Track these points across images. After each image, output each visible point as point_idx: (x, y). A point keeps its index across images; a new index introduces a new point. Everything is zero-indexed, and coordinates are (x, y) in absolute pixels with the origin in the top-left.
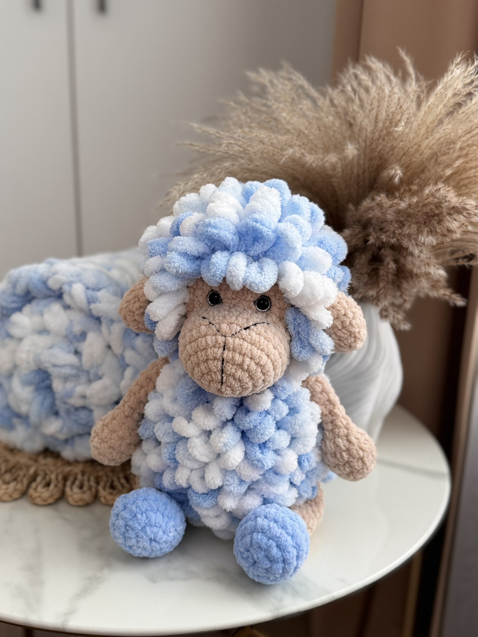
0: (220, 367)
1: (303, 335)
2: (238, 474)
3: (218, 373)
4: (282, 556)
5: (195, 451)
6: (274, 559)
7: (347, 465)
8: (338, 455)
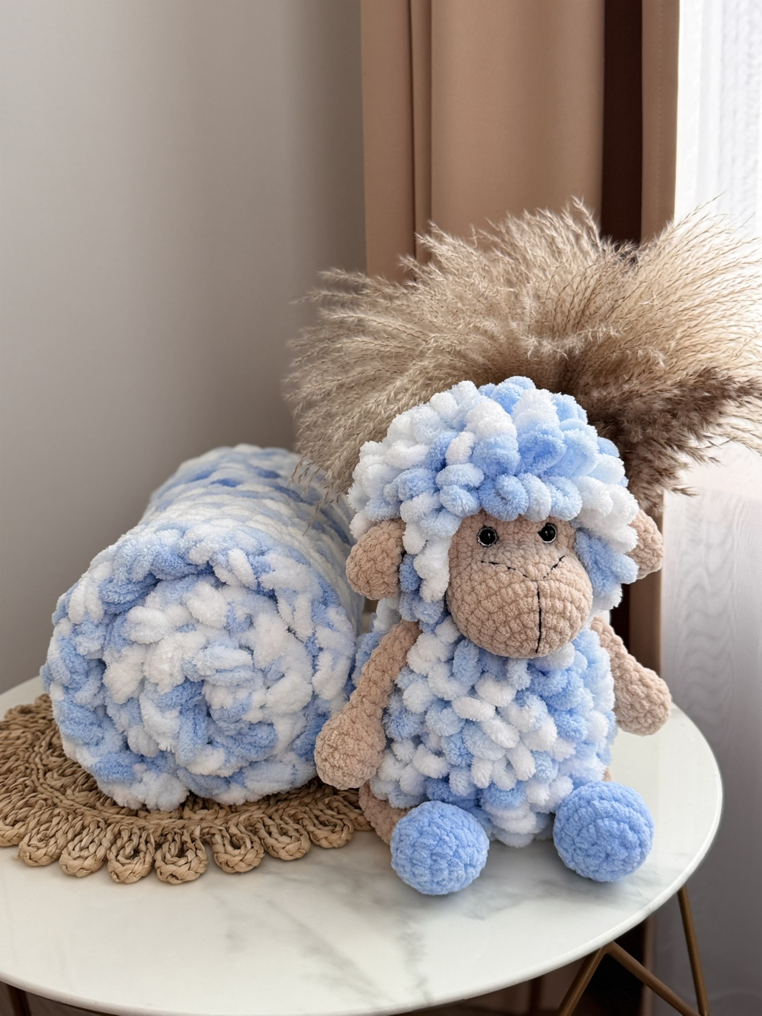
0: (538, 622)
1: (604, 564)
2: (551, 754)
3: (535, 628)
4: (639, 838)
5: (499, 735)
6: (631, 845)
7: (649, 715)
8: (638, 706)
